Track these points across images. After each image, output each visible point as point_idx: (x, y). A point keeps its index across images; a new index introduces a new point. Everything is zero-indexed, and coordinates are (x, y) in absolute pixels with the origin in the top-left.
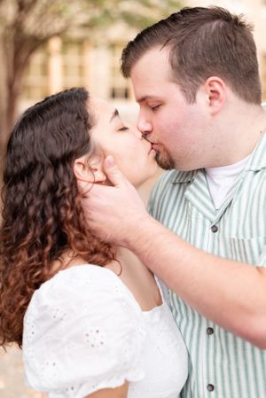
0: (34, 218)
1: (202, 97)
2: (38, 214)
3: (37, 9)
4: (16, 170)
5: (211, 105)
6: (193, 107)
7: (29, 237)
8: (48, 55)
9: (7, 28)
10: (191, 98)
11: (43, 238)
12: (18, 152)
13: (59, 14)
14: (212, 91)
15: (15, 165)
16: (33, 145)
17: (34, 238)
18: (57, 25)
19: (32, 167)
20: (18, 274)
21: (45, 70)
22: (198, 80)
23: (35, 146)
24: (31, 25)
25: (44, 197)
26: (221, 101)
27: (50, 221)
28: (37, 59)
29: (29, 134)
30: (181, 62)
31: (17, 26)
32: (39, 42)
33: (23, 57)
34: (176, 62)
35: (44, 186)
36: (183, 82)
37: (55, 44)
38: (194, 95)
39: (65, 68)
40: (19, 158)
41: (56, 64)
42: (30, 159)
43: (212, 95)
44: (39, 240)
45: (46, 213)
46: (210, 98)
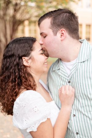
0: (12, 73)
1: (59, 34)
2: (13, 71)
3: (20, 11)
4: (7, 55)
5: (61, 37)
6: (55, 37)
7: (11, 78)
8: (24, 26)
9: (10, 17)
10: (55, 34)
11: (15, 79)
12: (10, 49)
13: (28, 12)
14: (62, 33)
15: (7, 53)
16: (14, 49)
17: (12, 79)
18: (27, 16)
19: (13, 55)
20: (9, 90)
21: (23, 31)
22: (58, 29)
23: (15, 49)
24: (18, 16)
25: (15, 66)
26: (64, 37)
27: (17, 74)
28: (20, 28)
29: (14, 45)
30: (54, 23)
31: (14, 17)
32: (21, 22)
33: (16, 27)
34: (52, 22)
35: (15, 63)
36: (53, 29)
37: (26, 23)
38: (56, 33)
39: (30, 31)
40: (9, 51)
41: (27, 29)
42: (12, 53)
43: (62, 34)
44: (14, 80)
45: (15, 71)
46: (61, 35)
